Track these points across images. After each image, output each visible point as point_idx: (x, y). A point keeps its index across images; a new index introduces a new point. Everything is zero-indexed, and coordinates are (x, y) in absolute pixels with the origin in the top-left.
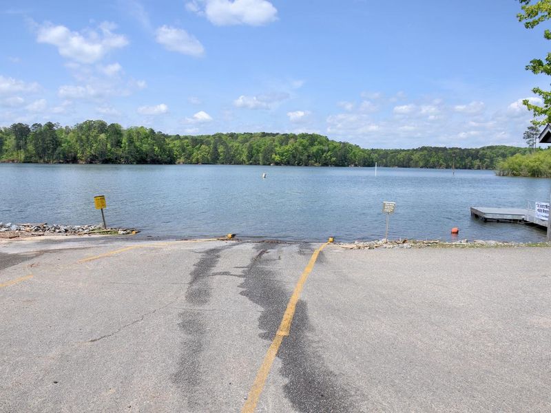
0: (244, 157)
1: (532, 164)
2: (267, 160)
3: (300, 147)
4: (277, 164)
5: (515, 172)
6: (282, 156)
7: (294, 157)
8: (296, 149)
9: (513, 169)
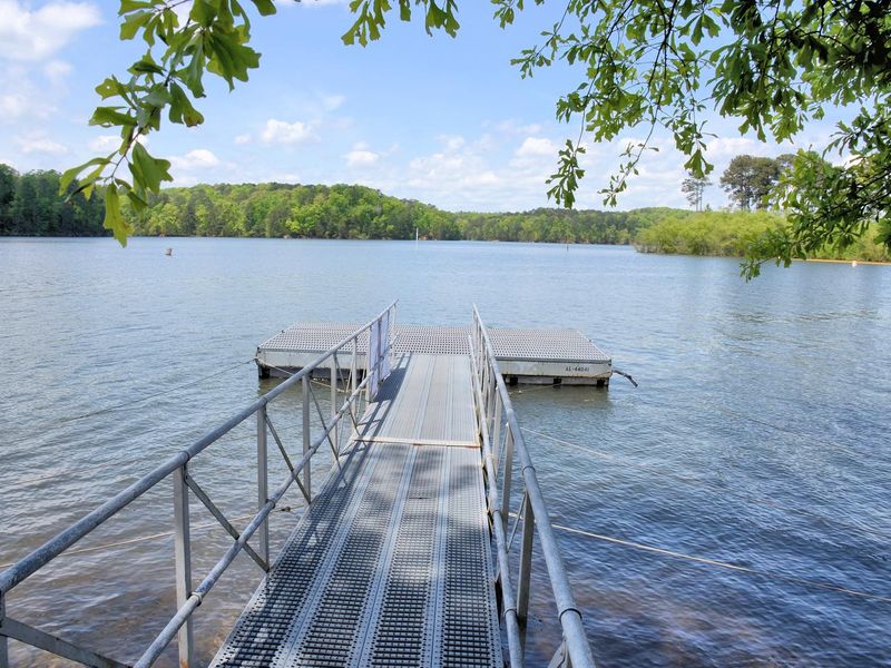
0: (240, 225)
1: (693, 234)
2: (278, 229)
3: (334, 208)
4: (295, 235)
5: (666, 246)
6: (304, 222)
7: (324, 224)
8: (326, 210)
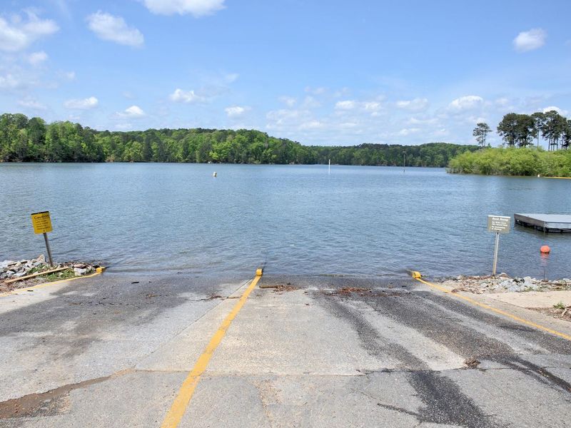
0: (179, 155)
1: (483, 162)
2: (205, 157)
3: (239, 144)
4: (215, 162)
5: (466, 169)
6: (220, 153)
7: (233, 154)
8: (234, 145)
9: (465, 167)
